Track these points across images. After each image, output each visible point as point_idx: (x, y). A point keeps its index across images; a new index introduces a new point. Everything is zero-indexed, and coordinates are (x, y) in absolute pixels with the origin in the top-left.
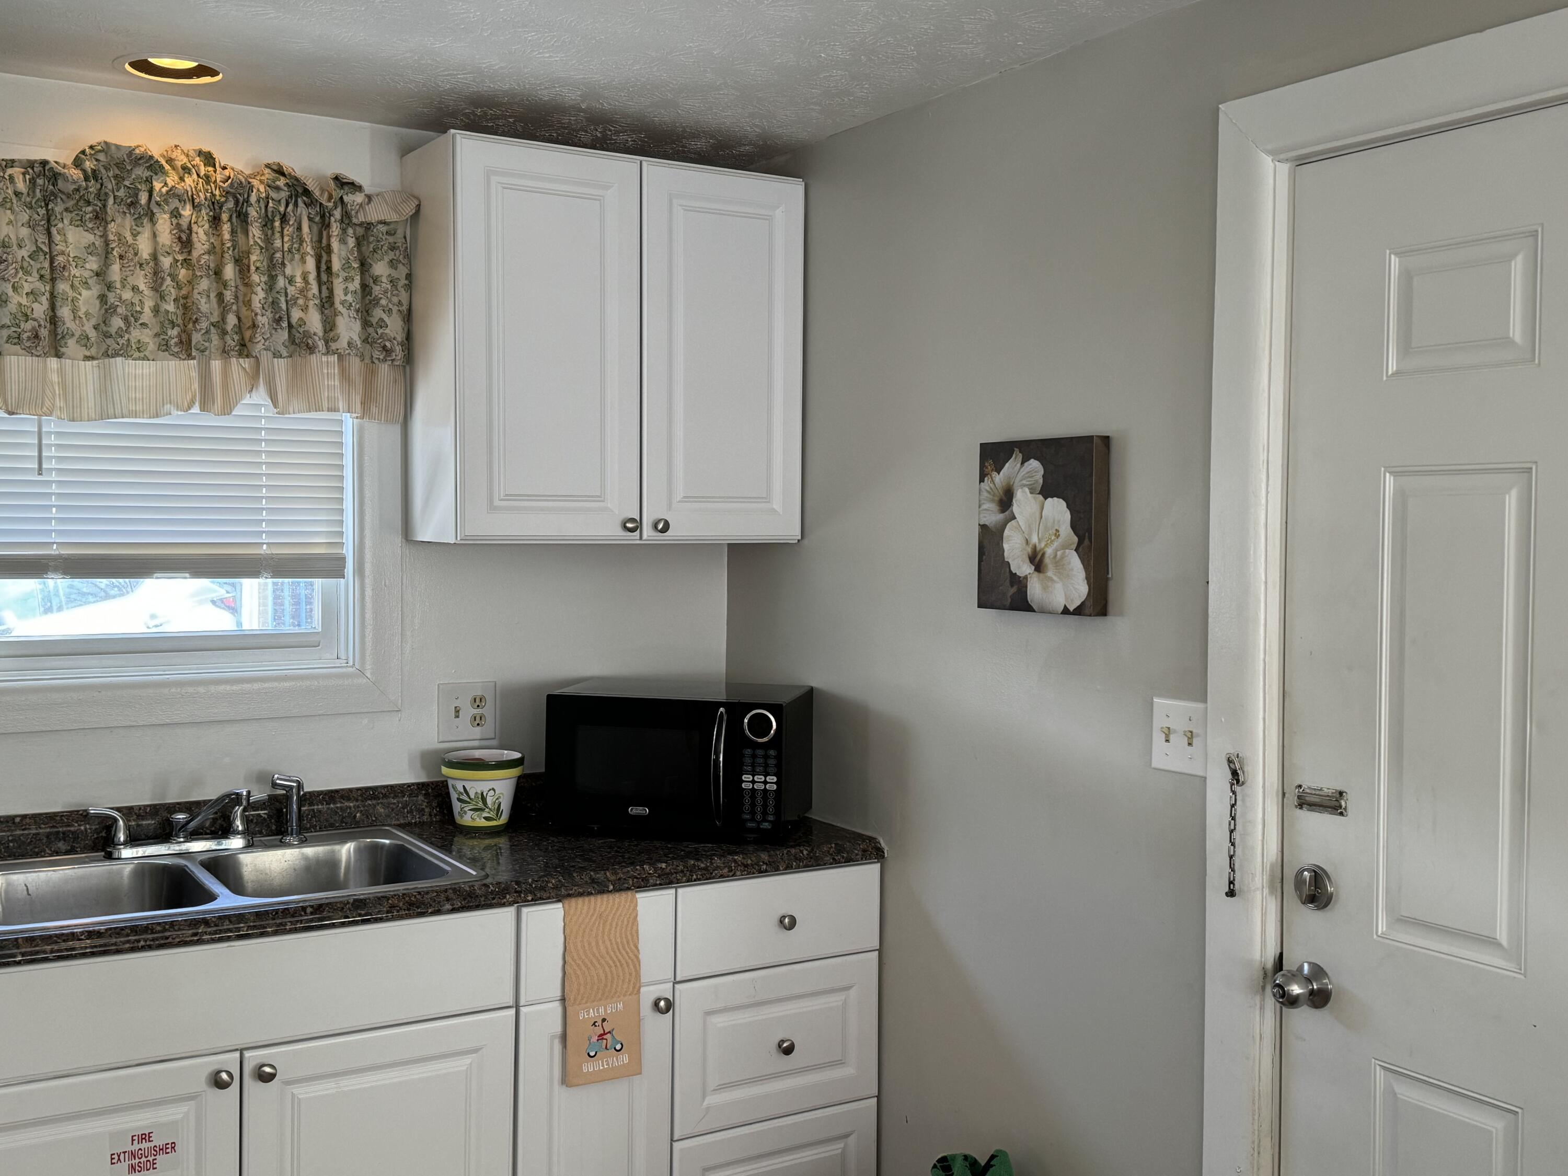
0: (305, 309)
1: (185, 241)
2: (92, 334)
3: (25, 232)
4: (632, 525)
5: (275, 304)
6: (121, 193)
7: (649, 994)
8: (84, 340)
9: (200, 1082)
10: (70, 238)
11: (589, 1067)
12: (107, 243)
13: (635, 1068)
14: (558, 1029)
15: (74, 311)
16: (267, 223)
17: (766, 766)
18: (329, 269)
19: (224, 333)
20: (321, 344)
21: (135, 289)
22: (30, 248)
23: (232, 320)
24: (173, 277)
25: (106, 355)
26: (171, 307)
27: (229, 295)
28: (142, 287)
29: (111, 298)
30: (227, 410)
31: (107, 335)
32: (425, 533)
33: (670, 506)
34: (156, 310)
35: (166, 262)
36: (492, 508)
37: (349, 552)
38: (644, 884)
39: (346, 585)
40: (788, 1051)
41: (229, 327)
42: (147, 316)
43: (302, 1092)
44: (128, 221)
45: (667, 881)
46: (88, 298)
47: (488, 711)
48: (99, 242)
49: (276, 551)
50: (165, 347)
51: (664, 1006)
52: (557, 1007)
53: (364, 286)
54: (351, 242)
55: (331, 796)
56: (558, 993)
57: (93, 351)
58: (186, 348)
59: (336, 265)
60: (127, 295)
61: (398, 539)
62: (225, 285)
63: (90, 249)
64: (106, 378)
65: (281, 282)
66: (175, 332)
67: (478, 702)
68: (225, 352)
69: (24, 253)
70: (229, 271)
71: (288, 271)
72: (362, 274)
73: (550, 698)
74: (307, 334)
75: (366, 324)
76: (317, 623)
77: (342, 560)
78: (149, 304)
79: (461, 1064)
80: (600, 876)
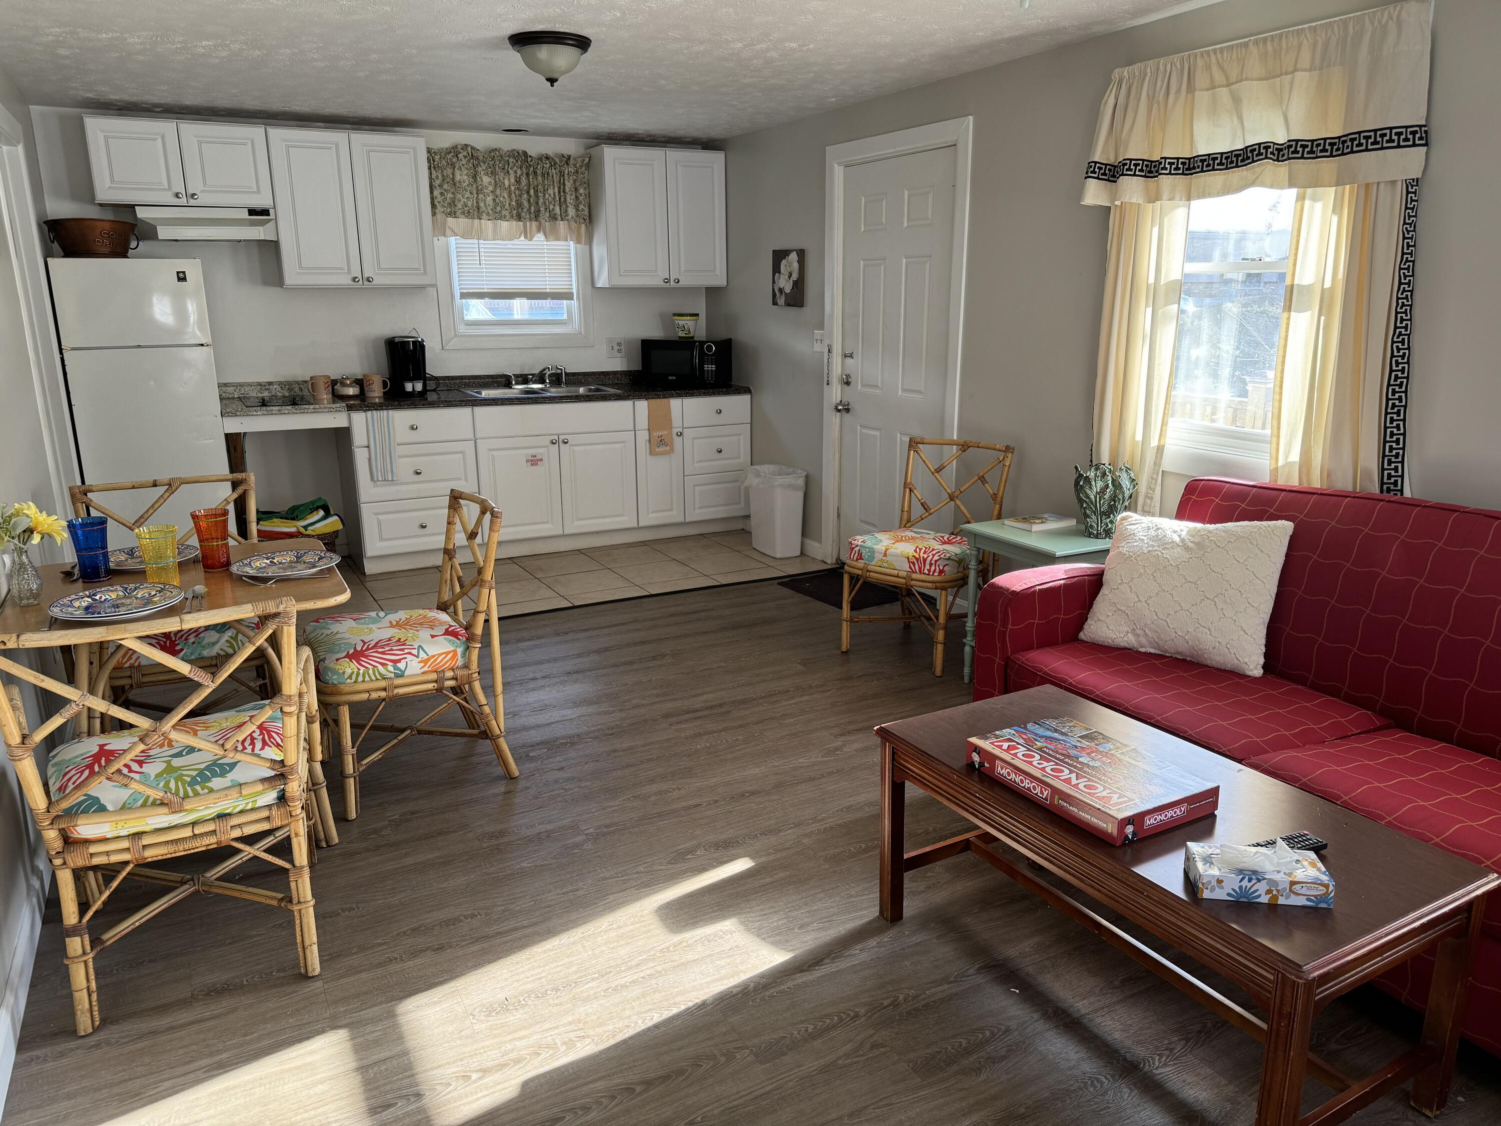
0: (554, 205)
1: (518, 181)
2: (490, 212)
3: (465, 177)
4: (667, 281)
5: (545, 203)
6: (501, 165)
7: (675, 431)
8: (488, 214)
9: (548, 443)
10: (484, 180)
11: (657, 450)
12: (496, 182)
13: (672, 450)
14: (648, 438)
15: (485, 204)
16: (543, 175)
17: (712, 362)
18: (564, 191)
19: (530, 213)
20: (559, 217)
21: (504, 197)
22: (467, 182)
23: (533, 208)
24: (515, 193)
25: (495, 219)
26: (514, 203)
27: (532, 200)
28: (506, 196)
29: (497, 200)
30: (531, 239)
31: (496, 212)
32: (599, 284)
33: (680, 274)
34: (510, 204)
35: (513, 188)
36: (620, 275)
37: (575, 291)
38: (672, 396)
39: (574, 303)
40: (720, 452)
41: (532, 211)
42: (507, 206)
43: (576, 448)
44: (502, 174)
45: (679, 396)
46: (489, 199)
47: (623, 347)
48: (493, 181)
49: (552, 291)
50: (512, 217)
51: (680, 434)
52: (647, 432)
53: (576, 197)
54: (572, 181)
55: (574, 374)
56: (647, 428)
57: (490, 218)
58: (519, 218)
59: (567, 190)
60: (502, 199)
61: (590, 287)
62: (531, 197)
63: (490, 183)
64: (495, 227)
65: (547, 196)
66: (515, 212)
67: (619, 344)
68: (530, 219)
69: (465, 184)
70: (532, 192)
71: (549, 192)
72: (576, 192)
73: (642, 341)
74: (555, 214)
75: (577, 210)
76: (565, 317)
77: (573, 294)
78: (508, 202)
79: (619, 446)
80: (658, 393)
